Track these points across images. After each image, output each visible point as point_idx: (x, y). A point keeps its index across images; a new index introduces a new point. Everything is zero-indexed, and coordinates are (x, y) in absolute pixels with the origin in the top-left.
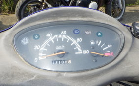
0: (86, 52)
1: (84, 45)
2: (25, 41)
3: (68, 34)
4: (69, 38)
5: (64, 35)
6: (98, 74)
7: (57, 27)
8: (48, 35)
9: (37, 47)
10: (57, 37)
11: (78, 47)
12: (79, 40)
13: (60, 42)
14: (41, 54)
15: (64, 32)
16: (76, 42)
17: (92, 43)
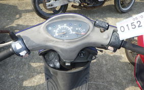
0: (74, 33)
1: (73, 30)
2: (50, 28)
3: (67, 25)
4: (67, 27)
5: (65, 26)
6: (78, 41)
7: (62, 22)
8: (59, 26)
9: (54, 31)
10: (62, 27)
11: (71, 31)
12: (71, 28)
13: (64, 29)
14: (56, 33)
15: (65, 25)
16: (70, 29)
17: (77, 29)
